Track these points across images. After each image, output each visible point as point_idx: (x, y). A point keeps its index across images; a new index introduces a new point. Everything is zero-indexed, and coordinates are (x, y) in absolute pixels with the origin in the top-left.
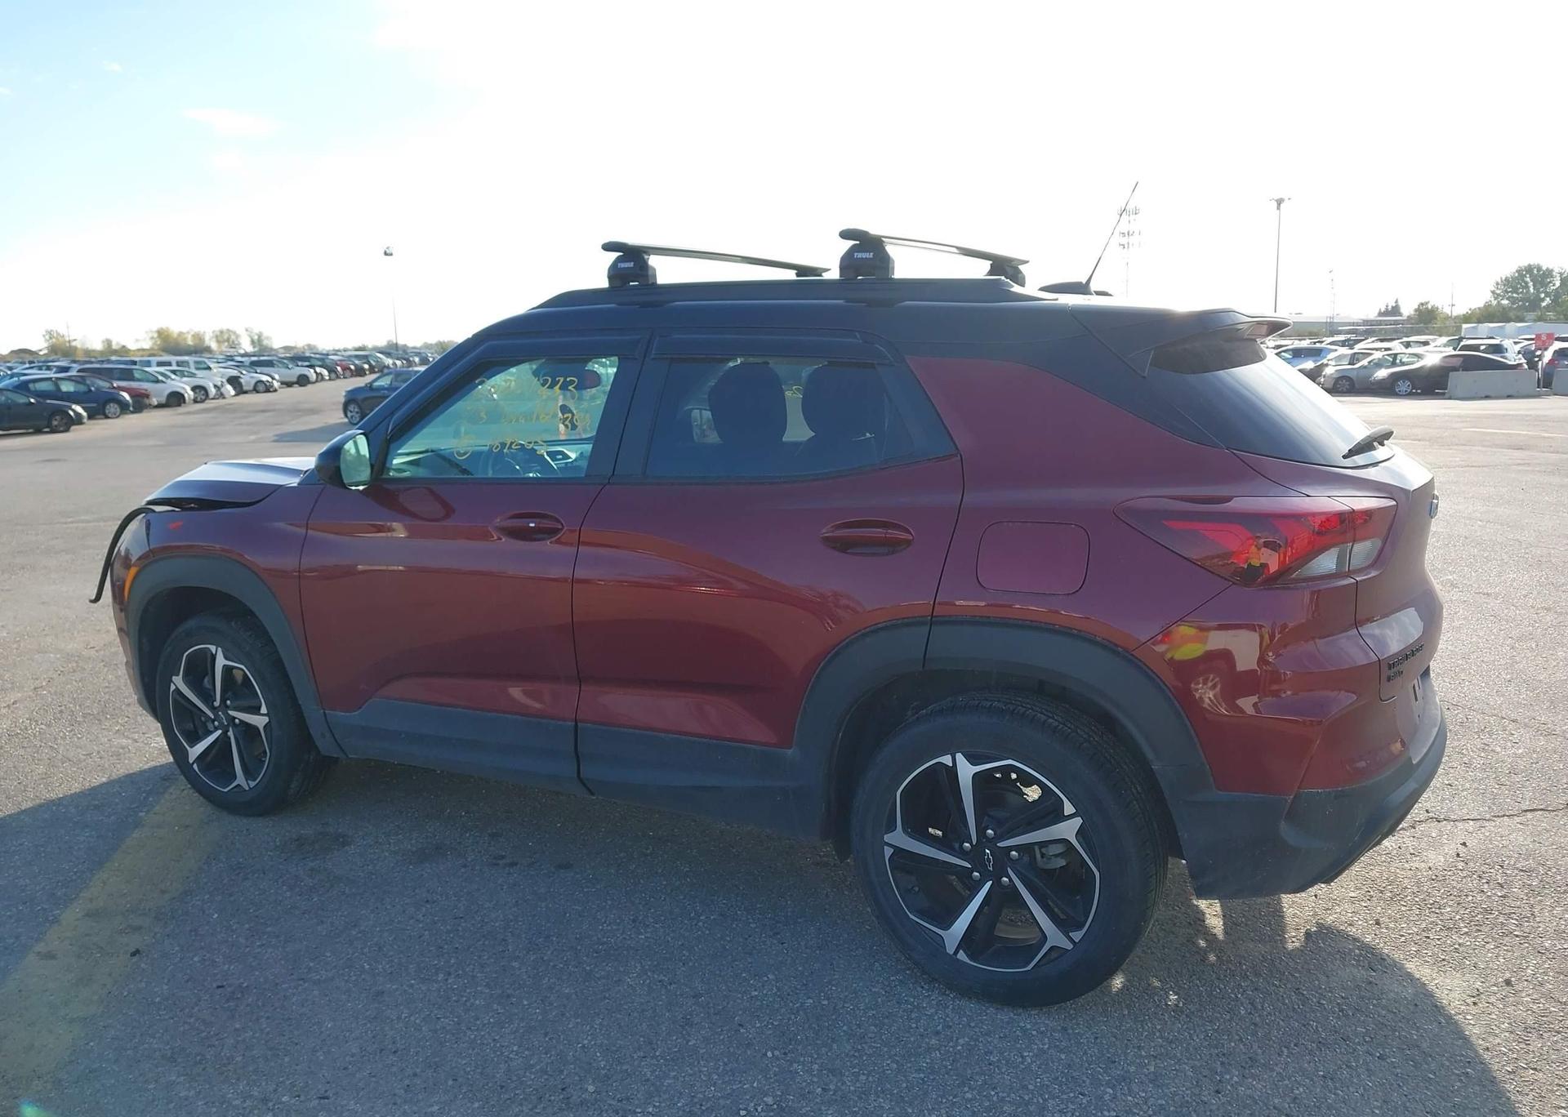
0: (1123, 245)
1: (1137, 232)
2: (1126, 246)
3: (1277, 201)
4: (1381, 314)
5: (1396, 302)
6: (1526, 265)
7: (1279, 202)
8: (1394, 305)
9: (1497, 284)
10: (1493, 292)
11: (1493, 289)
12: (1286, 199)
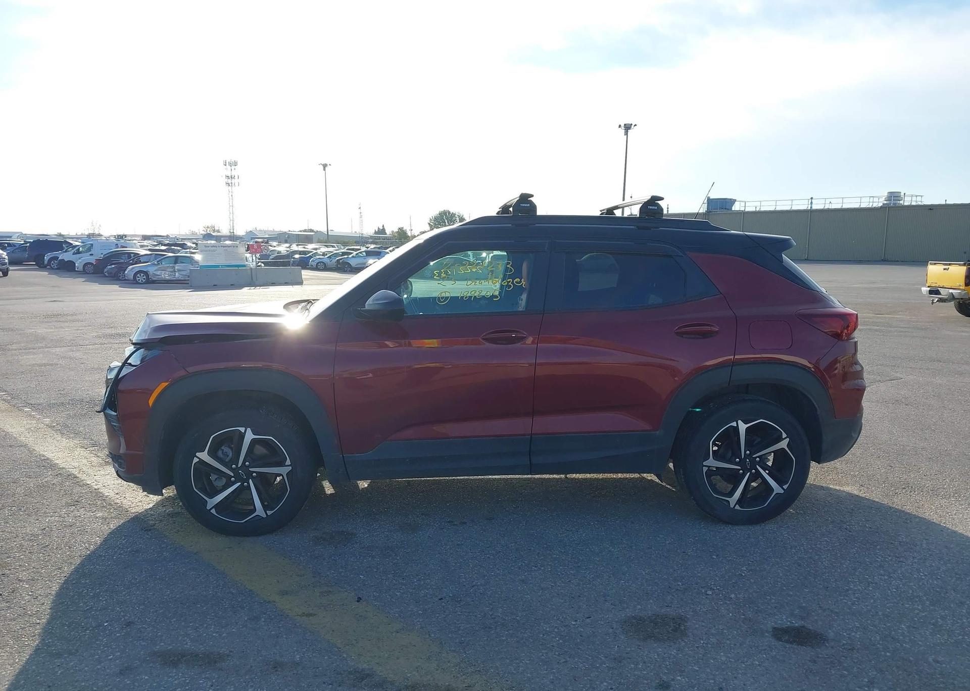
0: (229, 184)
1: (236, 177)
2: (230, 185)
3: (323, 165)
4: (376, 233)
5: (383, 226)
6: (443, 210)
7: (325, 166)
8: (382, 228)
9: (431, 220)
10: (429, 224)
11: (429, 222)
12: (328, 165)
